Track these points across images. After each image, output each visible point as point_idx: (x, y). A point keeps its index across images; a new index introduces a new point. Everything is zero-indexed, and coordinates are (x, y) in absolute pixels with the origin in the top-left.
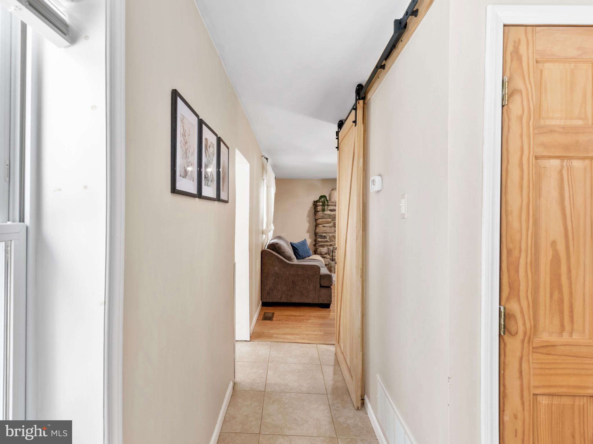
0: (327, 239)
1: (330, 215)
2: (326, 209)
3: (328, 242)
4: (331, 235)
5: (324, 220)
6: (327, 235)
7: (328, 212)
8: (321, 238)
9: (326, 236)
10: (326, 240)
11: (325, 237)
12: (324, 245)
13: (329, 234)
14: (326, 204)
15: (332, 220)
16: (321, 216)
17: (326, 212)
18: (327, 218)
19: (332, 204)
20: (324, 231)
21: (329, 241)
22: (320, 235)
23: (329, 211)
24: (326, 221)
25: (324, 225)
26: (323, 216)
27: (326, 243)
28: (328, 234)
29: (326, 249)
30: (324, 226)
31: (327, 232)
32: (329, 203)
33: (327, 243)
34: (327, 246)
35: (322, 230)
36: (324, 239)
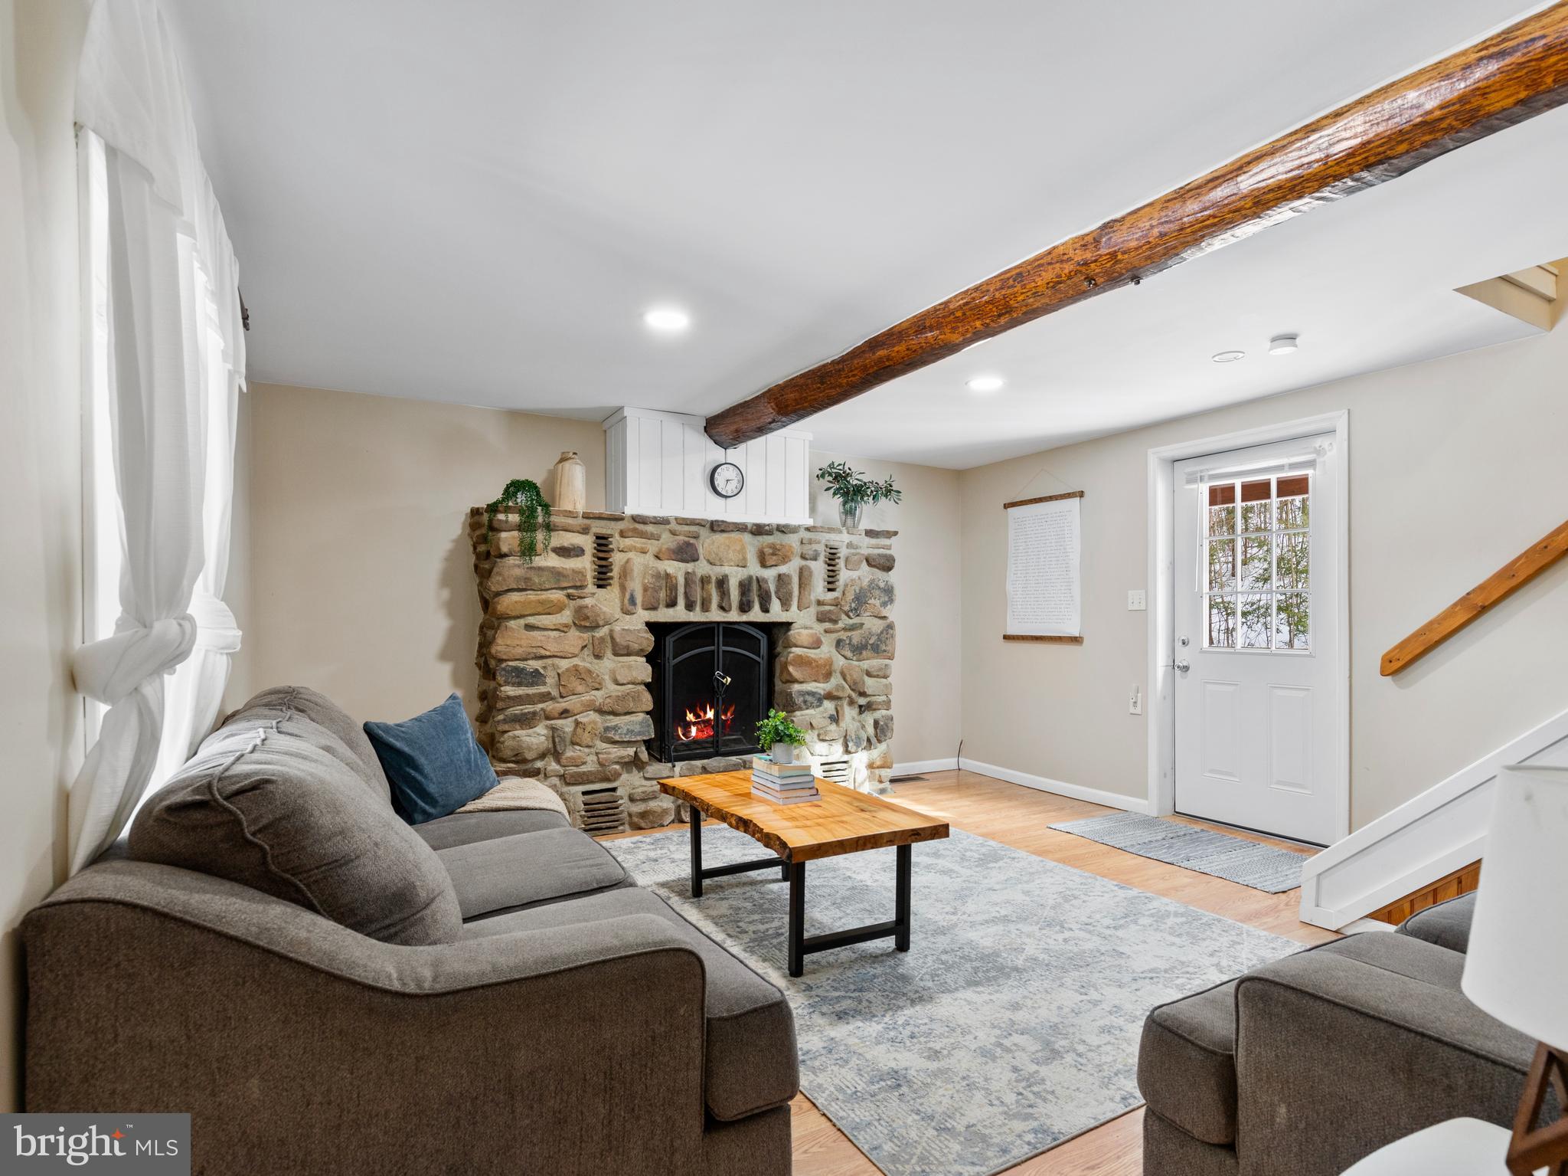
0: (544, 684)
1: (557, 574)
2: (540, 546)
3: (553, 699)
4: (564, 664)
5: (532, 596)
6: (544, 668)
7: (552, 561)
8: (520, 684)
9: (542, 671)
10: (542, 689)
11: (536, 677)
12: (534, 713)
13: (557, 661)
14: (540, 519)
15: (569, 596)
16: (518, 579)
17: (539, 561)
18: (547, 587)
19: (570, 521)
20: (530, 650)
21: (555, 693)
22: (516, 669)
23: (553, 555)
24: (541, 603)
25: (531, 620)
26: (527, 579)
27: (541, 706)
28: (549, 661)
29: (544, 732)
30: (529, 627)
31: (548, 653)
32: (554, 519)
33: (548, 706)
34: (548, 718)
35: (523, 643)
36: (532, 684)
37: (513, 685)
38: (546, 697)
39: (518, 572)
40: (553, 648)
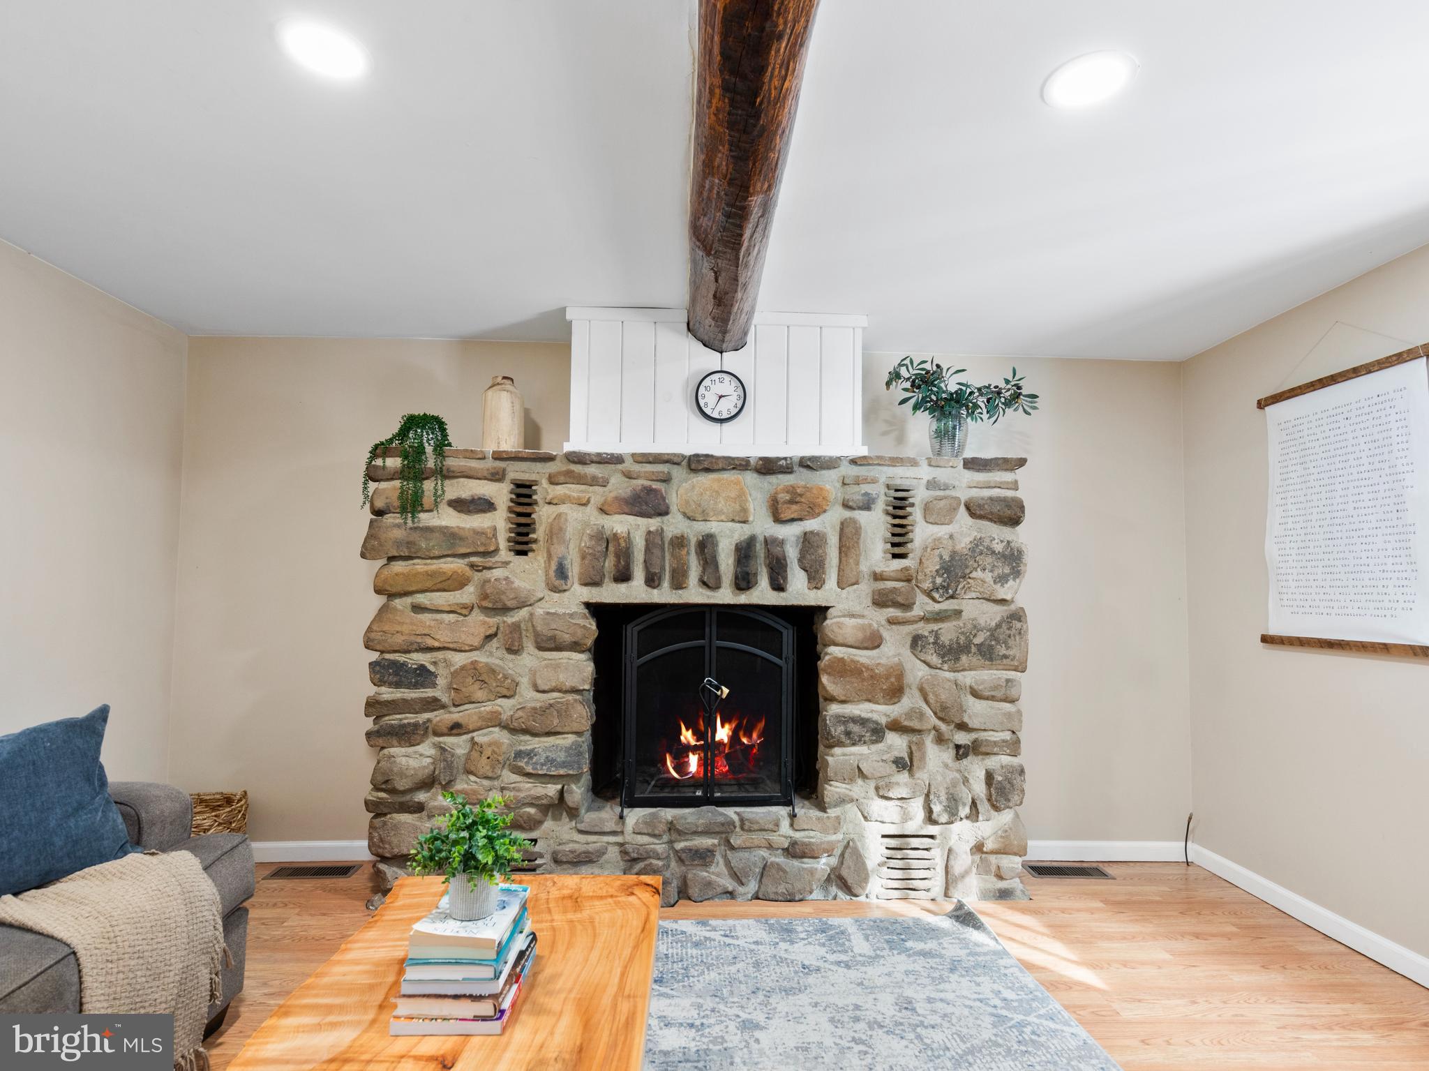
0: (434, 685)
1: (451, 536)
2: (428, 500)
3: (444, 707)
4: (459, 659)
5: (420, 566)
6: (435, 663)
7: (448, 518)
8: (398, 685)
9: (432, 668)
10: (429, 693)
11: (423, 676)
12: (416, 726)
13: (449, 655)
14: (431, 464)
15: (472, 566)
16: (398, 544)
17: (425, 519)
18: (437, 553)
19: (474, 464)
20: (413, 638)
21: (445, 699)
22: (394, 663)
23: (451, 511)
24: (431, 575)
25: (421, 599)
26: (409, 544)
27: (426, 716)
28: (439, 655)
29: (432, 752)
30: (418, 609)
31: (437, 644)
32: (451, 462)
33: (437, 717)
34: (436, 734)
35: (405, 629)
36: (416, 686)
37: (390, 685)
38: (434, 704)
39: (398, 534)
40: (444, 637)
